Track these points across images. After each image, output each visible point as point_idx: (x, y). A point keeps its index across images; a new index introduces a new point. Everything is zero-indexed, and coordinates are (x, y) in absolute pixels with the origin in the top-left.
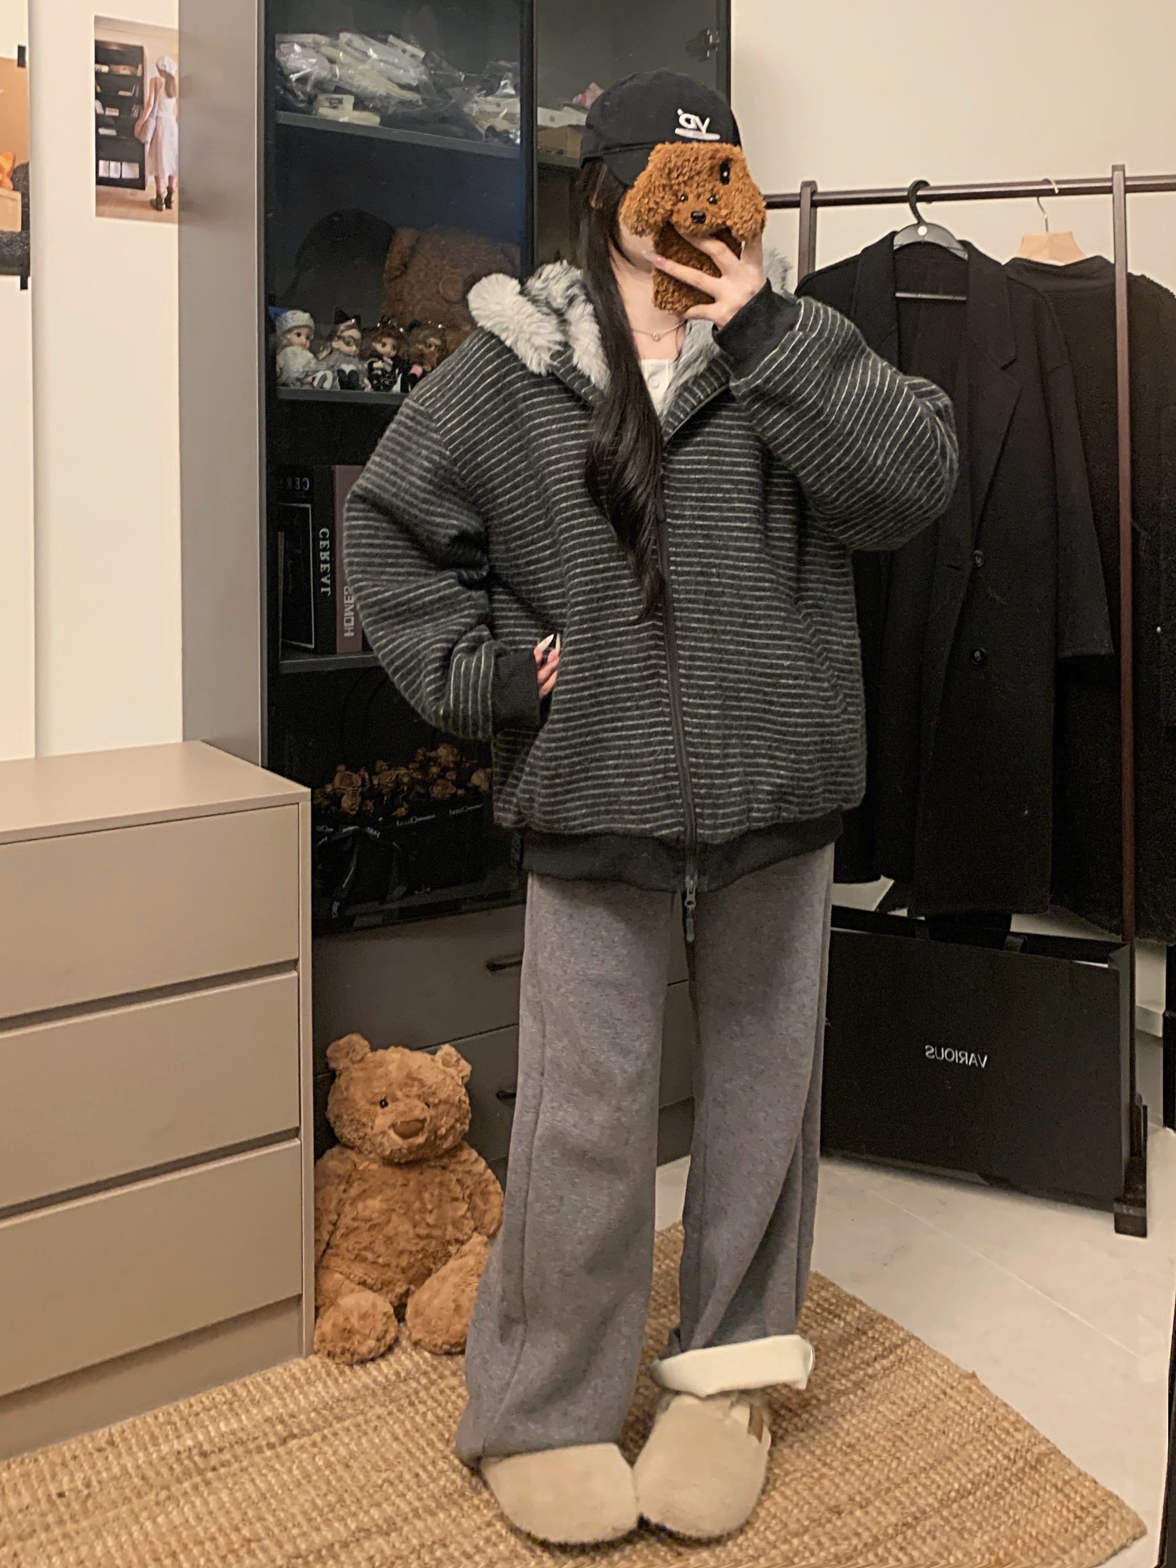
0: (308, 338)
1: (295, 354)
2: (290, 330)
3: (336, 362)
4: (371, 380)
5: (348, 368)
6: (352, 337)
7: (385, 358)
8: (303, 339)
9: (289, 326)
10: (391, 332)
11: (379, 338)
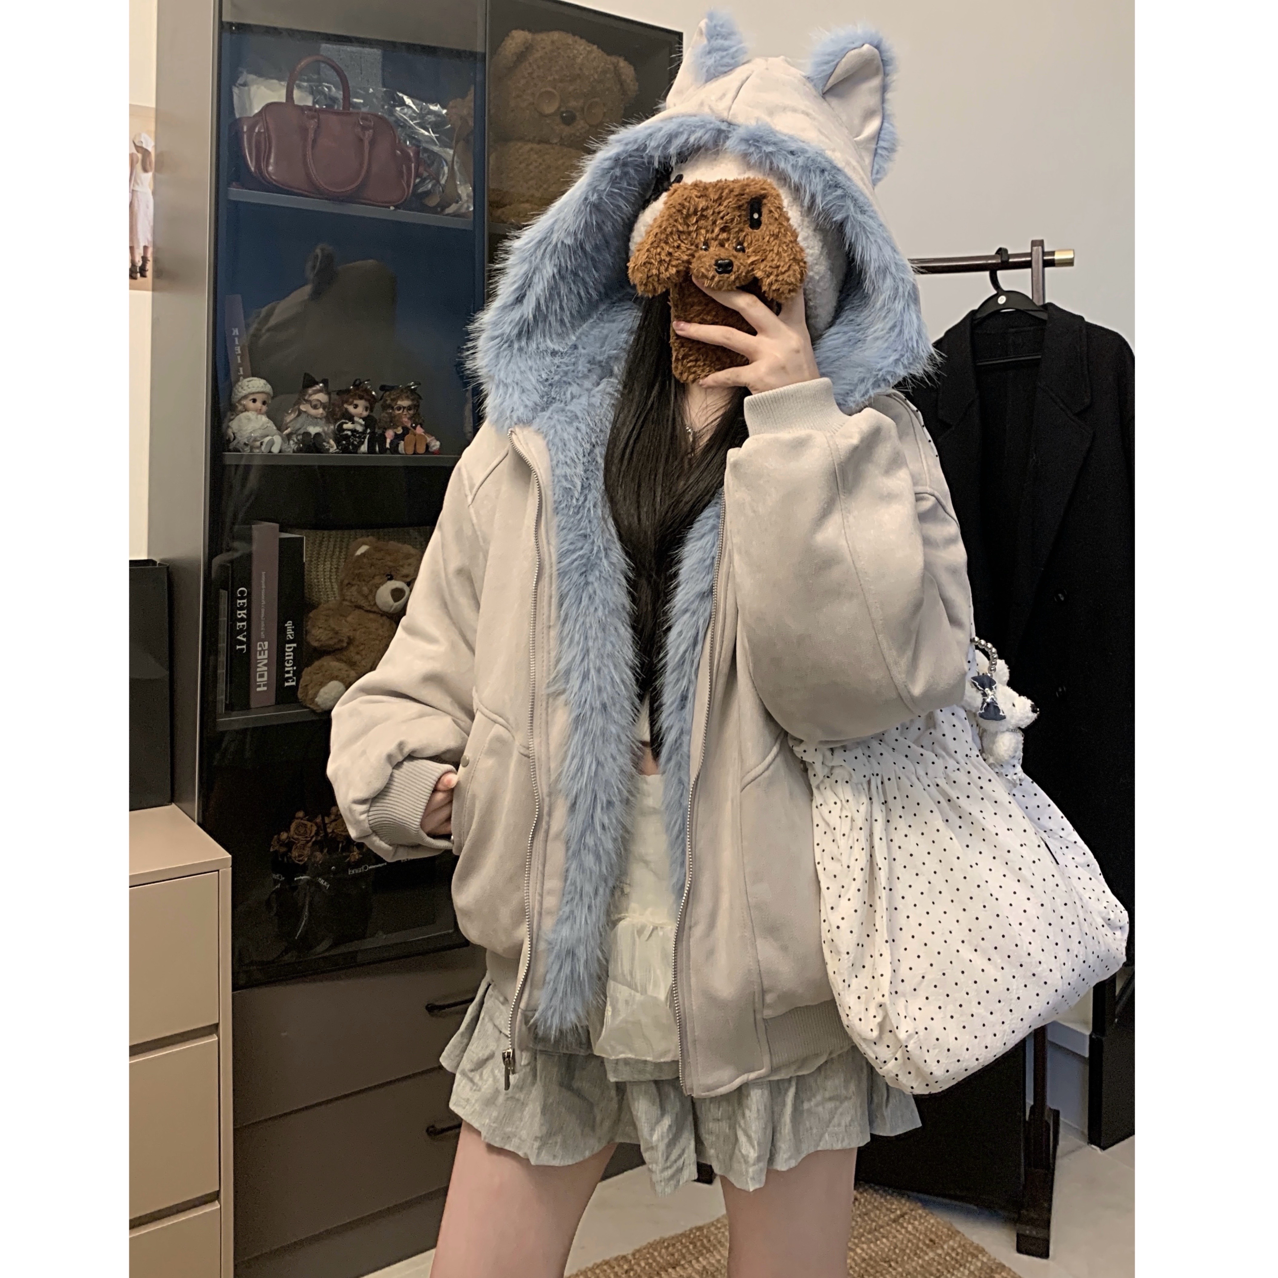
0: (264, 403)
1: (249, 419)
2: (245, 397)
3: (303, 425)
4: (338, 442)
5: (313, 430)
6: (318, 400)
7: (356, 419)
8: (259, 404)
9: (244, 392)
10: (364, 394)
11: (351, 400)
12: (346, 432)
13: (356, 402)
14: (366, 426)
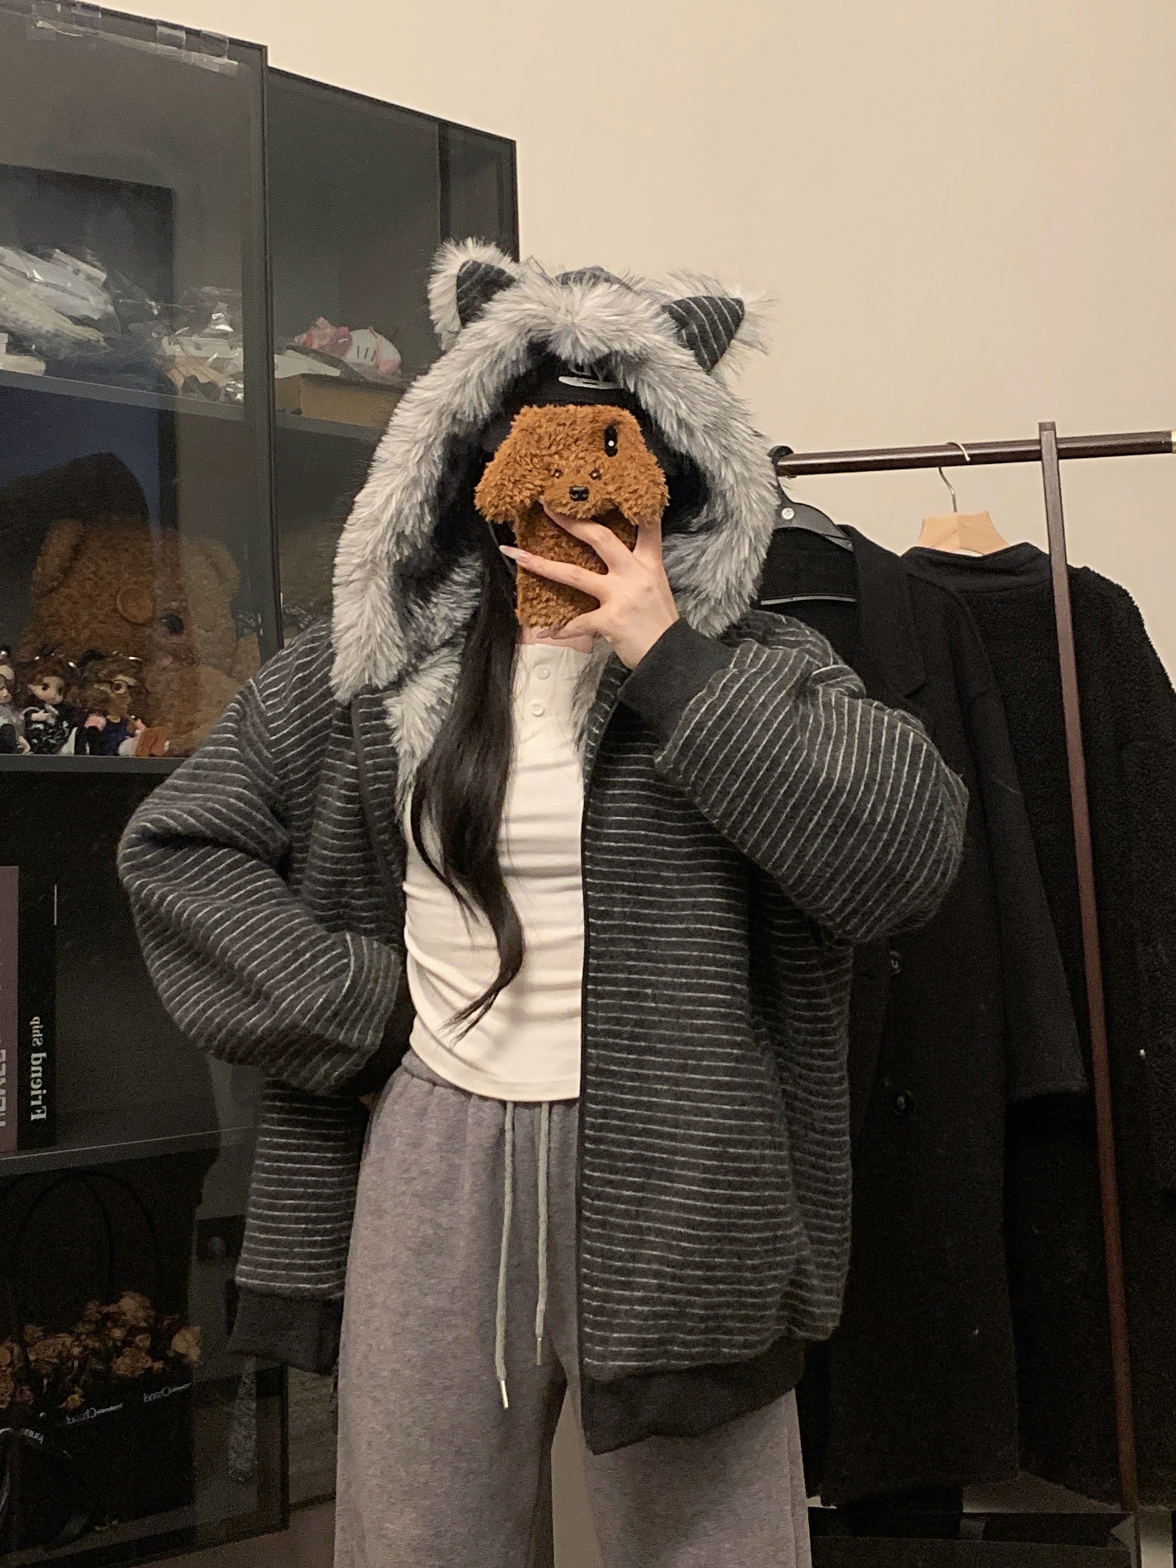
4: (29, 740)
7: (48, 707)
10: (58, 669)
11: (39, 677)
12: (34, 726)
13: (46, 680)
14: (59, 719)
